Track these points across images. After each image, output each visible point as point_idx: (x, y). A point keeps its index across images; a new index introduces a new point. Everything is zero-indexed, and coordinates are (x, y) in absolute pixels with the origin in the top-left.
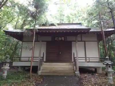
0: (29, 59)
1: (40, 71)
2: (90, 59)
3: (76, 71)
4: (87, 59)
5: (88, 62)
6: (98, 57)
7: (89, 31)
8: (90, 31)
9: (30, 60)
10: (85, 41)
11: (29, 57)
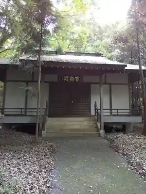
0: (21, 112)
1: (44, 130)
2: (119, 111)
3: (100, 129)
4: (113, 111)
5: (114, 115)
6: (129, 108)
7: (124, 68)
8: (126, 68)
9: (23, 113)
10: (110, 84)
11: (21, 109)
